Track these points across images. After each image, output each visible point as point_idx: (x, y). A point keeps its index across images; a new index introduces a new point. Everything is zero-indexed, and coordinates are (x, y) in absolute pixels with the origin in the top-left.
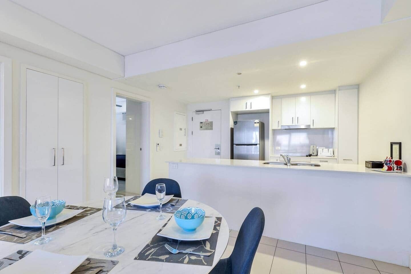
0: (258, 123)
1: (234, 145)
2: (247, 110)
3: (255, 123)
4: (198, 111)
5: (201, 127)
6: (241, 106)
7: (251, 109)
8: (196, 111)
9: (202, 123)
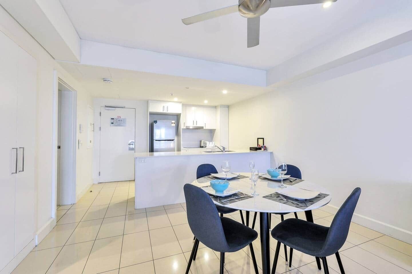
0: (174, 123)
1: (154, 141)
2: (164, 112)
3: (172, 123)
4: (107, 107)
5: (113, 123)
6: (159, 108)
7: (167, 111)
8: (105, 106)
9: (113, 119)
